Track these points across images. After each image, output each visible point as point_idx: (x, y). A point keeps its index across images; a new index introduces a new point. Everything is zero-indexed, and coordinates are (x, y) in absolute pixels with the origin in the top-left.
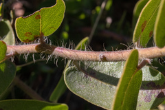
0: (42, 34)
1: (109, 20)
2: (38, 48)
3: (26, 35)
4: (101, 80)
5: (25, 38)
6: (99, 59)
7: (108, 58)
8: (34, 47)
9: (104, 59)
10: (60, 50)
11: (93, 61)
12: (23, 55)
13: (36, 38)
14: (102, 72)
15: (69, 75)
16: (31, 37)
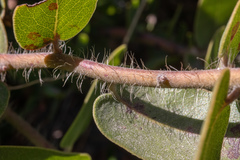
0: (58, 37)
1: (152, 21)
2: (49, 59)
3: (30, 36)
4: (154, 118)
5: (29, 42)
6: (156, 82)
7: (172, 82)
8: (43, 58)
9: (166, 84)
10: (88, 66)
11: (145, 86)
12: (21, 70)
13: (46, 43)
14: (155, 104)
15: (102, 109)
16: (38, 41)
